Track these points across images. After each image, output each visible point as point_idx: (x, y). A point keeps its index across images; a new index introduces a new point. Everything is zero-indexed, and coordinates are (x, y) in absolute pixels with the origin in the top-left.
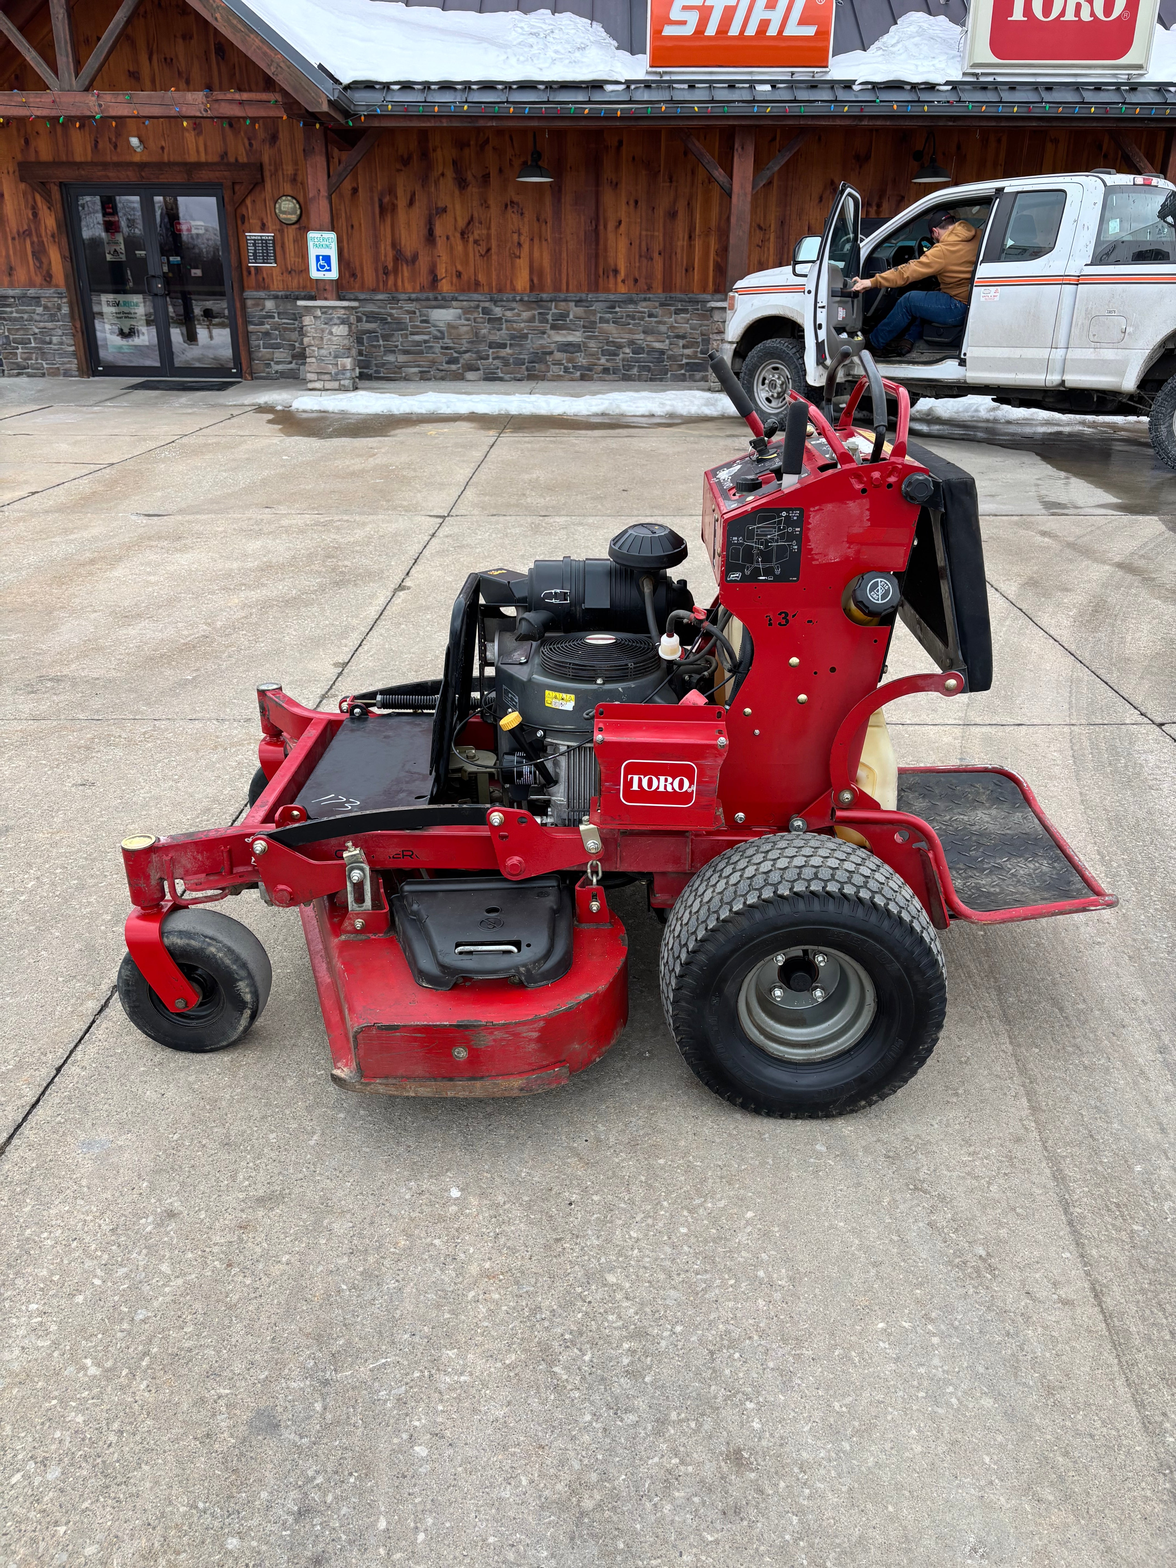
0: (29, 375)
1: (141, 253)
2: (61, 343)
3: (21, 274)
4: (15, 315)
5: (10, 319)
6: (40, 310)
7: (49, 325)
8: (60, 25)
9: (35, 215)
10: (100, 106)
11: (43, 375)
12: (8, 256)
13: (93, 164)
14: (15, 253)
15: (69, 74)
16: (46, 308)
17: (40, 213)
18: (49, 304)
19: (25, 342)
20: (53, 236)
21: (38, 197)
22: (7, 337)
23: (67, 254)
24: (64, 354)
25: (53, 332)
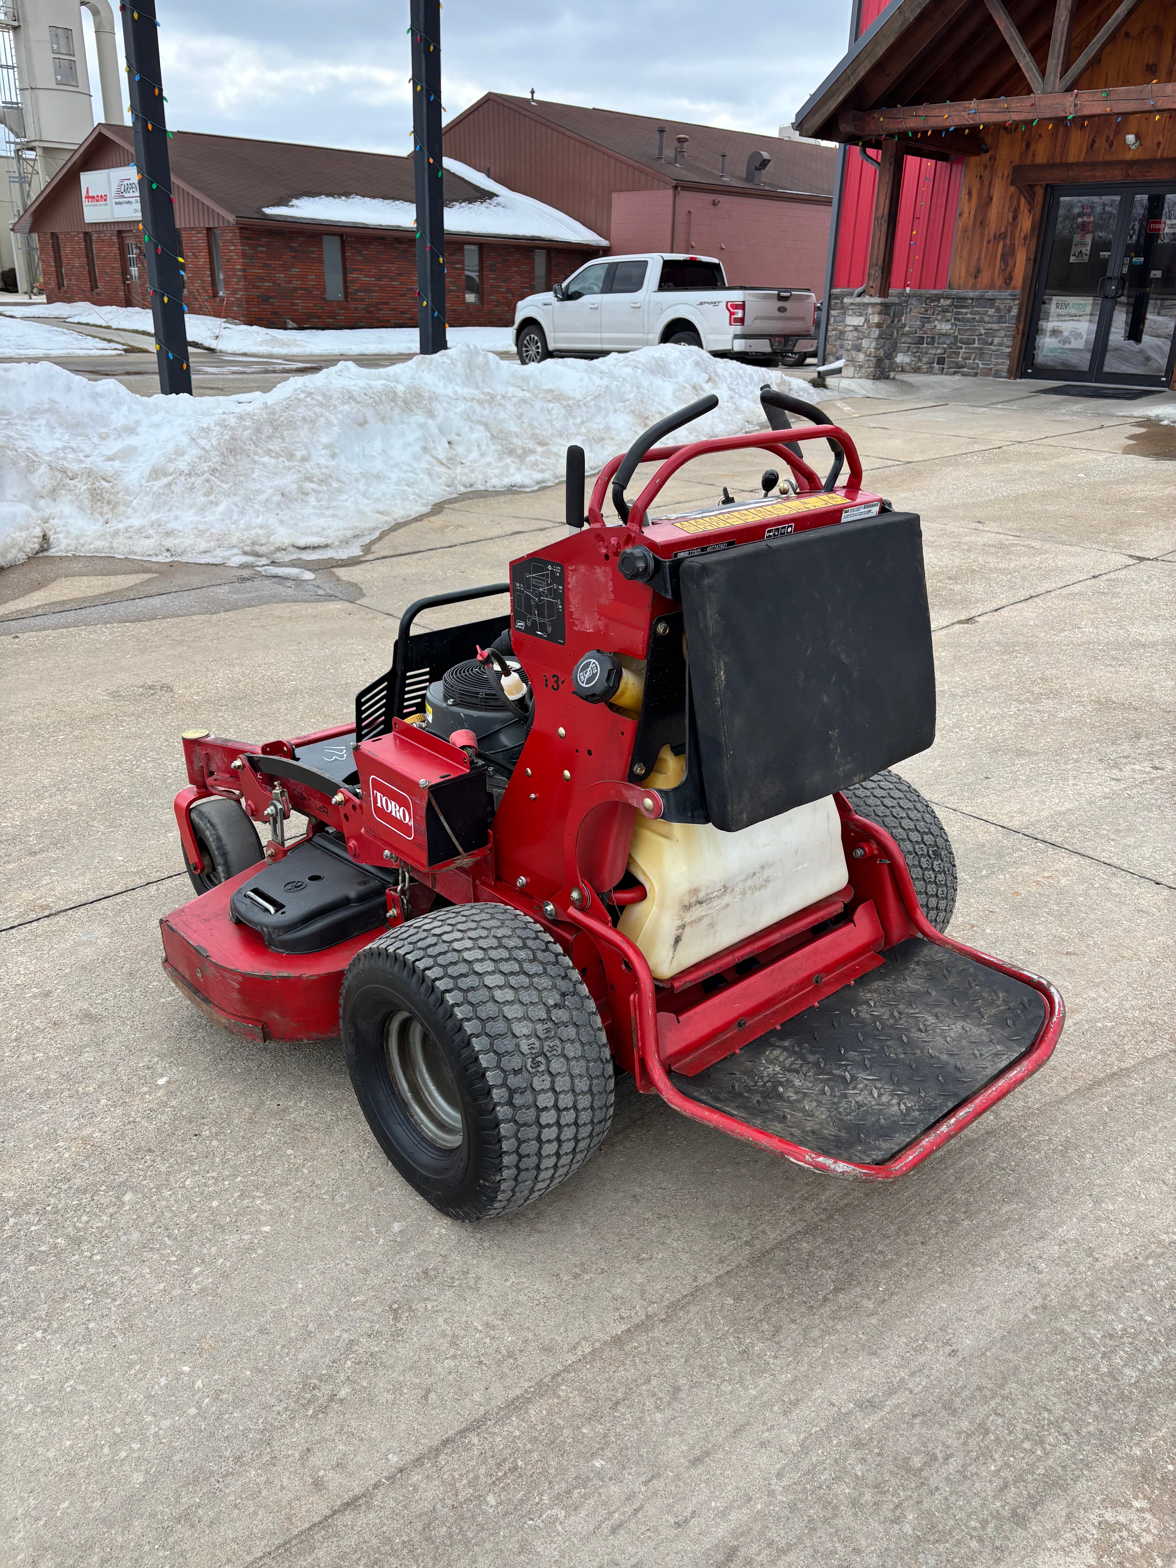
0: (964, 375)
1: (1104, 254)
2: (1001, 345)
3: (985, 277)
4: (969, 316)
5: (963, 320)
6: (991, 311)
7: (995, 326)
8: (1060, 27)
9: (1015, 218)
10: (1076, 105)
11: (976, 374)
12: (979, 259)
13: (1084, 164)
14: (986, 256)
15: (1055, 77)
16: (998, 310)
17: (1020, 216)
18: (1002, 306)
19: (969, 342)
20: (1025, 239)
21: (1023, 200)
22: (956, 337)
23: (1032, 257)
24: (1001, 355)
25: (998, 334)
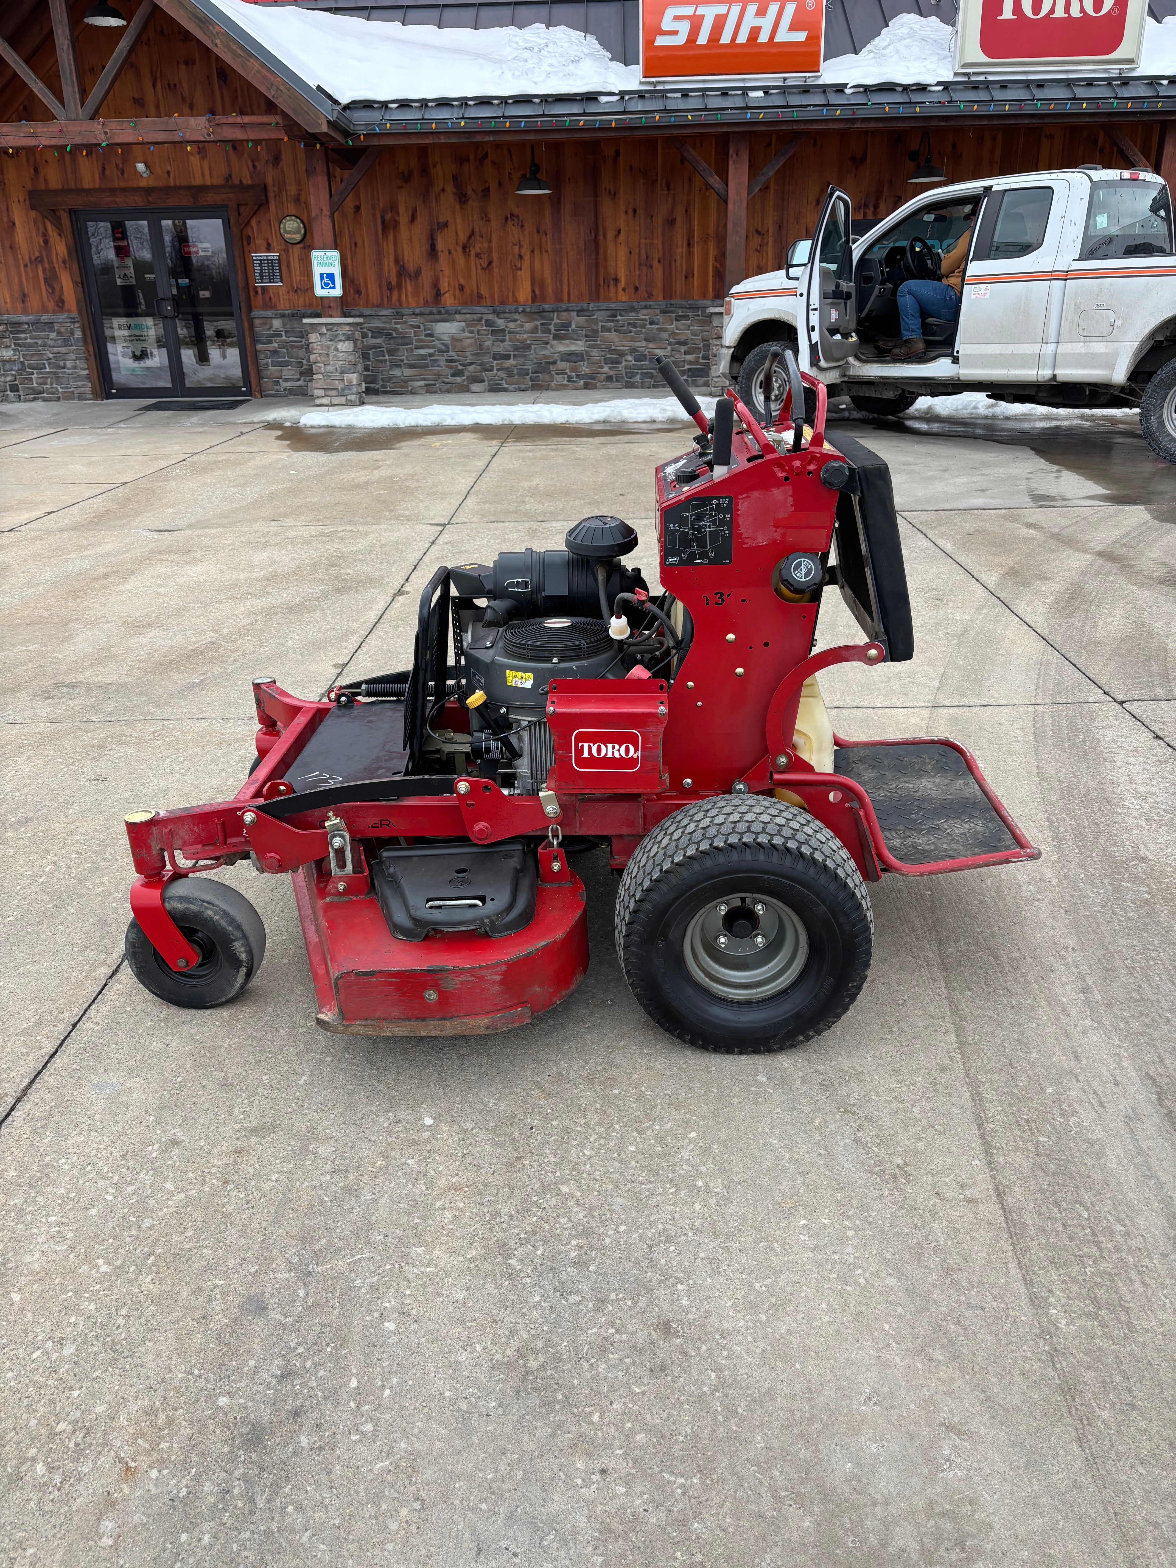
0: (45, 400)
1: (149, 277)
2: (75, 367)
3: (34, 301)
4: (29, 341)
5: (24, 345)
6: (53, 335)
7: (63, 350)
8: (65, 56)
9: (46, 242)
10: (106, 133)
11: (58, 399)
12: (21, 283)
13: (100, 190)
14: (27, 280)
15: (76, 104)
16: (59, 333)
17: (51, 240)
18: (63, 330)
19: (40, 368)
20: (64, 262)
21: (48, 224)
22: (22, 363)
23: (79, 280)
24: (78, 378)
25: (67, 357)
